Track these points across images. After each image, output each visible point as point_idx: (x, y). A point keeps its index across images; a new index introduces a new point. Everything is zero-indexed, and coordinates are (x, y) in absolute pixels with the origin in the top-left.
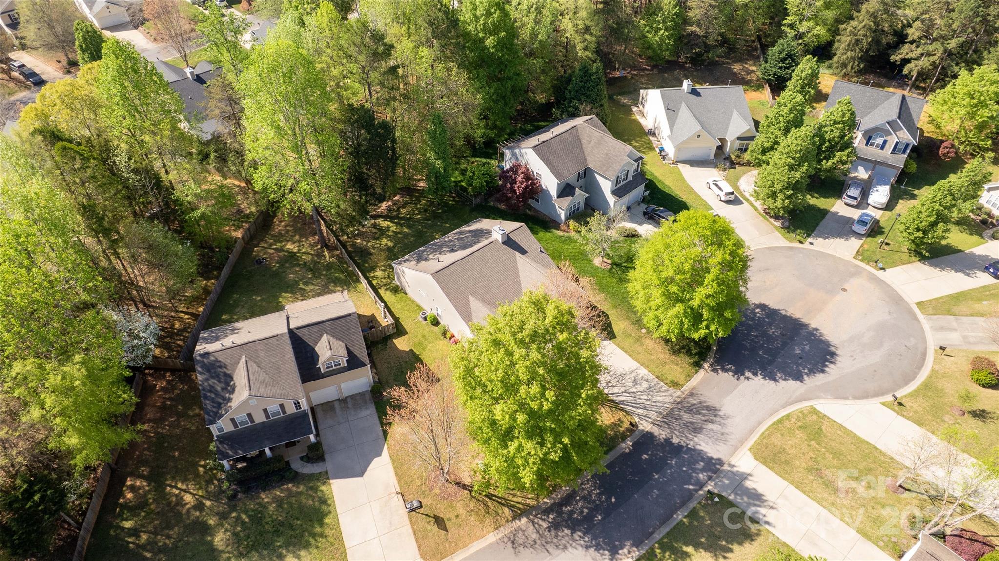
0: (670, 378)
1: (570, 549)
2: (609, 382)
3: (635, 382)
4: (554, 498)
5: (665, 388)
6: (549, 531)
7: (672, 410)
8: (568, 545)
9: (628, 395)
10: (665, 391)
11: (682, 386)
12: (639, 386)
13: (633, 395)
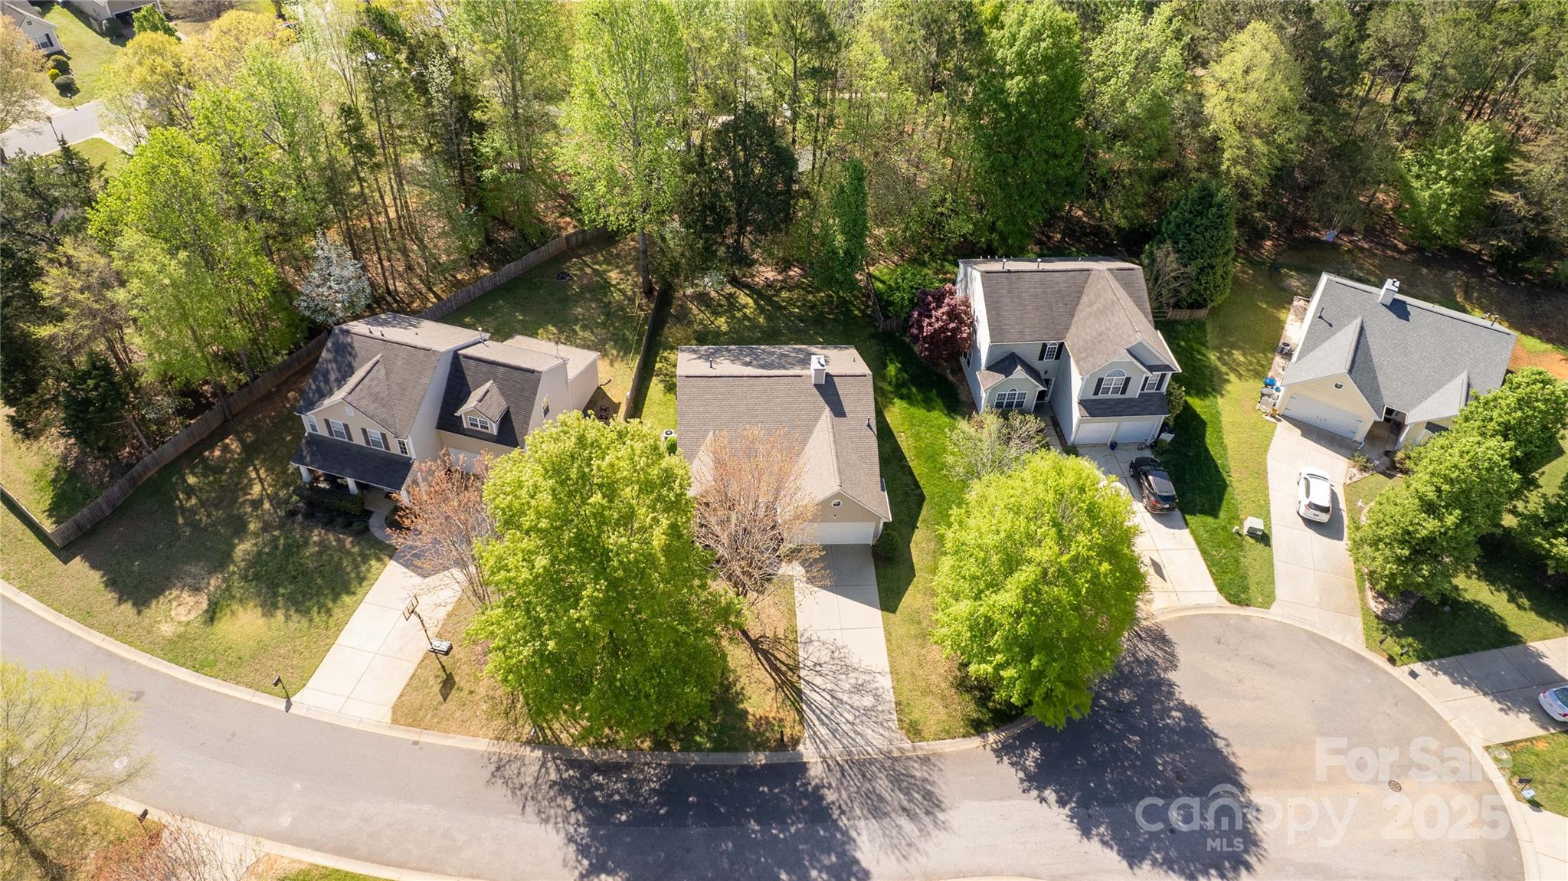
0: (915, 716)
1: (550, 827)
2: (820, 665)
3: (859, 689)
4: (597, 755)
5: (894, 725)
6: (551, 787)
7: (872, 761)
8: (552, 821)
9: (828, 697)
10: (889, 728)
11: (923, 739)
12: (856, 697)
13: (835, 702)
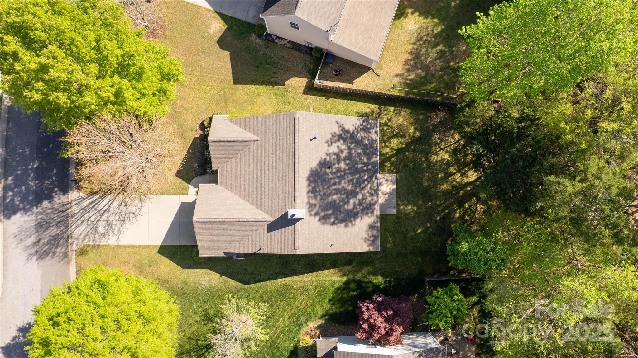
0: (91, 254)
2: (125, 206)
3: (109, 225)
5: (86, 242)
7: (67, 227)
9: (105, 208)
10: (84, 239)
11: (77, 256)
12: (104, 223)
13: (102, 212)
